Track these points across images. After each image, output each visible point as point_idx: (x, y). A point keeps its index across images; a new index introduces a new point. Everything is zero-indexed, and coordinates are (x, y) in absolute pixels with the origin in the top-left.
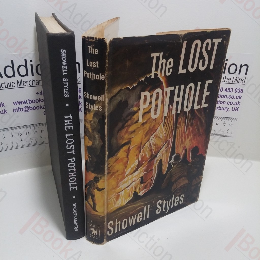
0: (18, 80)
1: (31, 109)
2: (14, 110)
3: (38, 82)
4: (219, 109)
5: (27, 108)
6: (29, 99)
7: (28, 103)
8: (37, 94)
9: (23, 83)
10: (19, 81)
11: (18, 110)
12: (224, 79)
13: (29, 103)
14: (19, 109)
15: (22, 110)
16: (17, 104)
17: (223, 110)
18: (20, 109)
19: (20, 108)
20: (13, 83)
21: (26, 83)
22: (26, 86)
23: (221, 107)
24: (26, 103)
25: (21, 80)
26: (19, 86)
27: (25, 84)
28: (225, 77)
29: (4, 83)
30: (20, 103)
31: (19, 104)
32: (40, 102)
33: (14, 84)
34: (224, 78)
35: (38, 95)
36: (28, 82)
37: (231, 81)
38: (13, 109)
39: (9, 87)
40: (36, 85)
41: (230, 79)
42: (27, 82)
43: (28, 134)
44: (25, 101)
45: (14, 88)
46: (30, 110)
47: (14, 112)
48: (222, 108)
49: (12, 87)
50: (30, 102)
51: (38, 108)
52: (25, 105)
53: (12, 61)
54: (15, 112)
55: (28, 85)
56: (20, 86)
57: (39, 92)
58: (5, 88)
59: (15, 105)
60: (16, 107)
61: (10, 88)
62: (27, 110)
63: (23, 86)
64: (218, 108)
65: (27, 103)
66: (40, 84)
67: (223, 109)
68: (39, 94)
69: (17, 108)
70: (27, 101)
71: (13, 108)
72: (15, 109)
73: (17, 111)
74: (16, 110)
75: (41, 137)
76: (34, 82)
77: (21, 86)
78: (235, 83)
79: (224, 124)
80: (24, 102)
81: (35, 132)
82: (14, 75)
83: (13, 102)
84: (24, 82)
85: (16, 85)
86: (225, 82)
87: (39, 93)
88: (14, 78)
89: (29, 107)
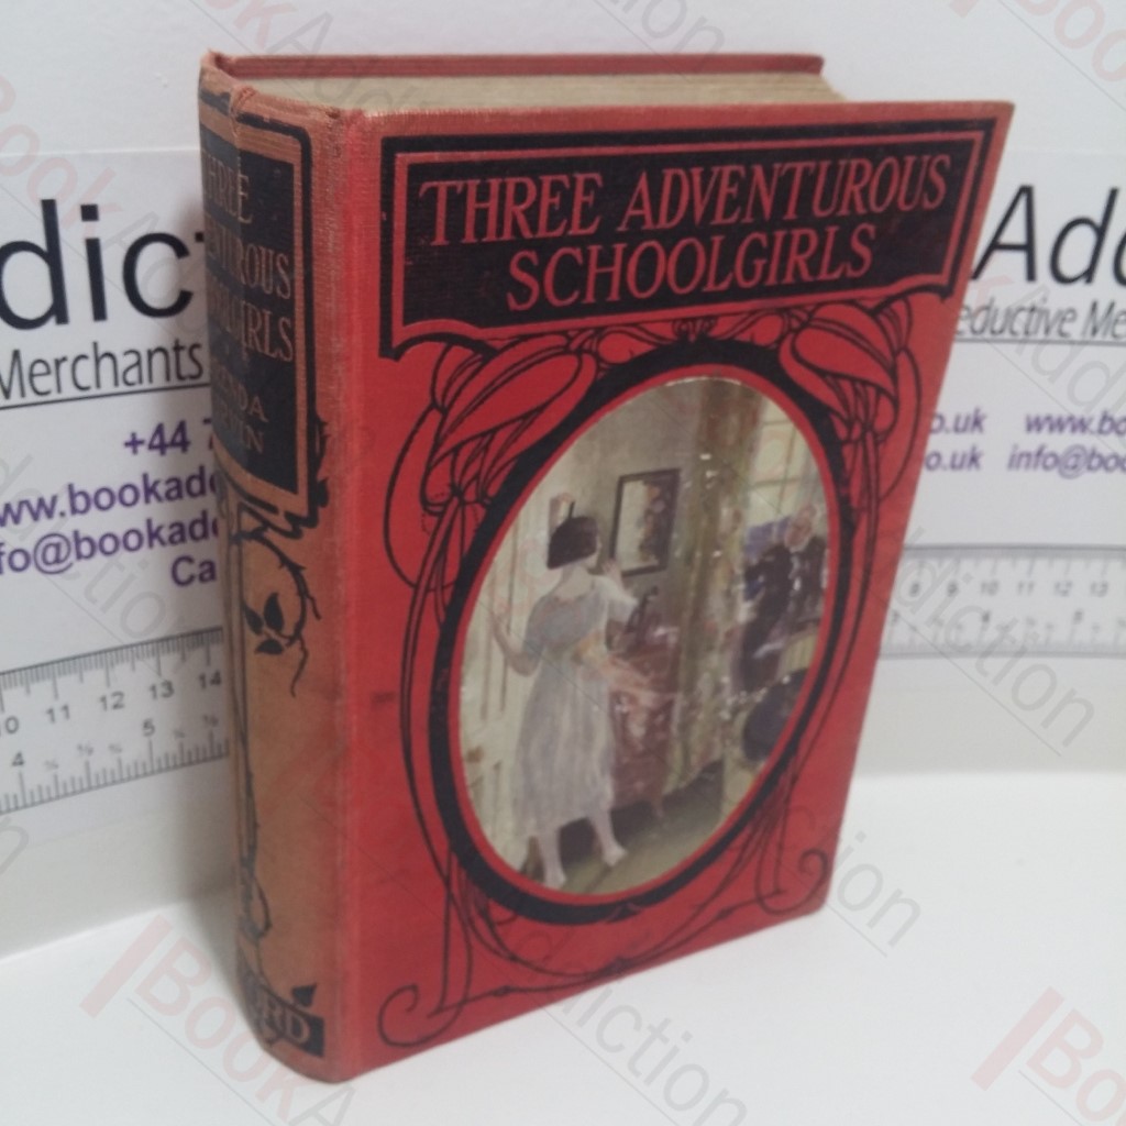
1: (85, 548)
3: (138, 363)
6: (71, 487)
7: (62, 514)
8: (127, 444)
9: (32, 376)
13: (74, 510)
15: (19, 560)
18: (4, 559)
21: (48, 373)
22: (54, 396)
24: (50, 514)
25: (16, 355)
27: (44, 383)
30: (9, 515)
32: (147, 501)
35: (135, 452)
36: (65, 368)
40: (122, 388)
42: (58, 363)
43: (59, 714)
46: (79, 556)
50: (80, 502)
51: (133, 540)
52: (46, 525)
55: (69, 390)
56: (7, 394)
57: (145, 433)
62: (57, 560)
63: (31, 397)
65: (56, 515)
66: (151, 380)
68: (142, 449)
70: (54, 499)
75: (149, 730)
76: (106, 363)
77: (15, 398)
80: (34, 504)
81: (111, 701)
84: (39, 368)
87: (141, 442)
89: (72, 539)
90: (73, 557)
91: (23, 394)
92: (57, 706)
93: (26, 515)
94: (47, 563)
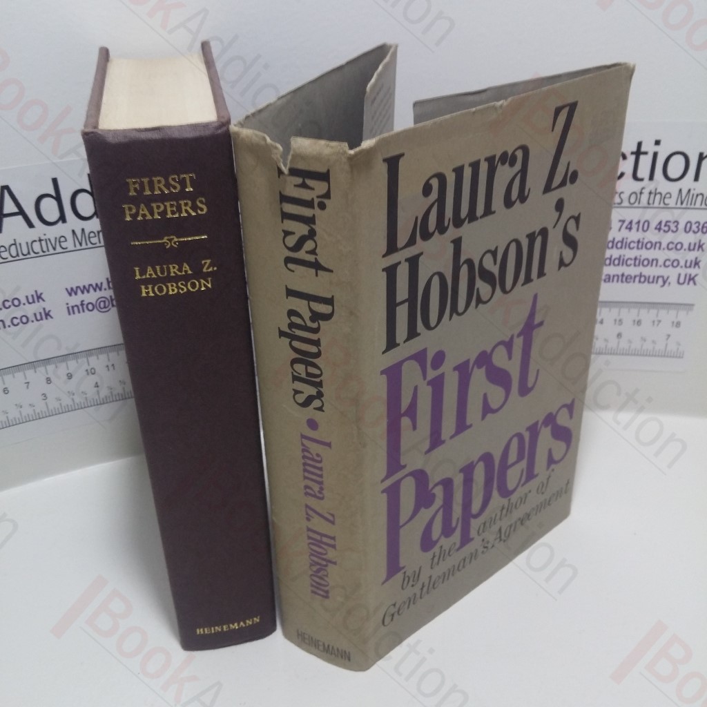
0: (73, 231)
2: (71, 310)
4: (640, 281)
5: (104, 302)
6: (108, 279)
7: (105, 289)
9: (89, 237)
10: (79, 233)
11: (80, 307)
12: (652, 196)
14: (83, 306)
15: (90, 307)
16: (76, 294)
17: (653, 282)
18: (85, 306)
19: (85, 303)
20: (62, 239)
21: (95, 236)
22: (98, 245)
23: (645, 277)
24: (100, 289)
25: (83, 230)
26: (78, 247)
27: (94, 240)
28: (653, 191)
29: (37, 239)
30: (85, 289)
31: (83, 292)
33: (66, 241)
34: (650, 193)
37: (671, 202)
38: (68, 308)
39: (52, 251)
41: (668, 196)
42: (99, 232)
43: (111, 368)
44: (97, 285)
45: (65, 251)
46: (113, 306)
47: (69, 314)
48: (649, 277)
49: (59, 249)
52: (99, 294)
53: (55, 181)
54: (74, 313)
56: (81, 244)
58: (41, 254)
59: (70, 294)
60: (75, 300)
61: (55, 252)
63: (90, 245)
64: (637, 279)
65: (103, 290)
67: (651, 280)
69: (79, 303)
70: (102, 283)
71: (67, 304)
72: (73, 307)
73: (79, 312)
74: (76, 309)
77: (84, 246)
78: (684, 205)
79: (656, 323)
80: (94, 285)
82: (62, 218)
83: (67, 289)
84: (92, 235)
85: (69, 244)
86: (656, 204)
88: (64, 224)
89: (109, 298)
90: (111, 305)
91: (87, 244)
92: (110, 364)
93: (91, 290)
94: (101, 308)
